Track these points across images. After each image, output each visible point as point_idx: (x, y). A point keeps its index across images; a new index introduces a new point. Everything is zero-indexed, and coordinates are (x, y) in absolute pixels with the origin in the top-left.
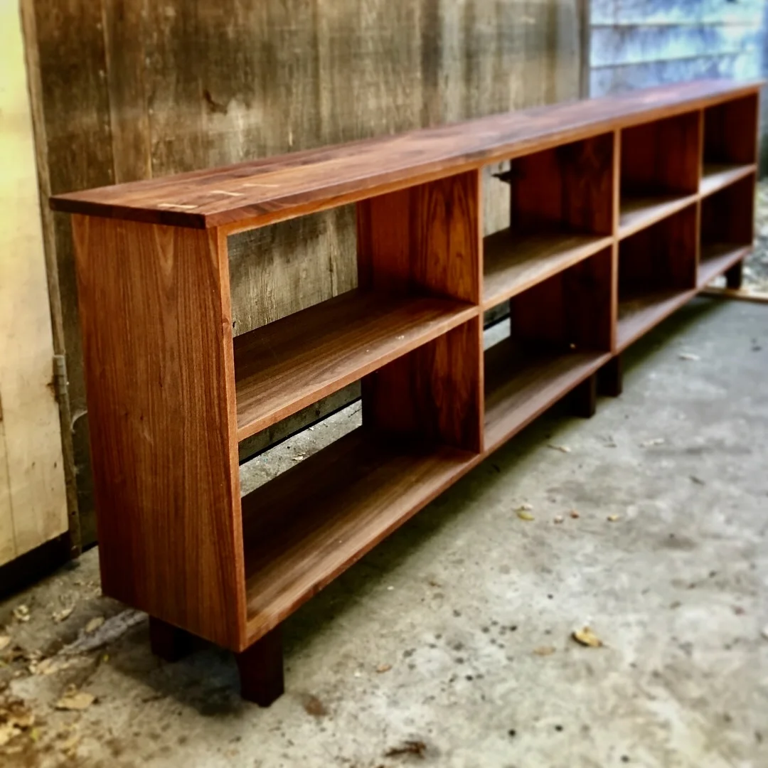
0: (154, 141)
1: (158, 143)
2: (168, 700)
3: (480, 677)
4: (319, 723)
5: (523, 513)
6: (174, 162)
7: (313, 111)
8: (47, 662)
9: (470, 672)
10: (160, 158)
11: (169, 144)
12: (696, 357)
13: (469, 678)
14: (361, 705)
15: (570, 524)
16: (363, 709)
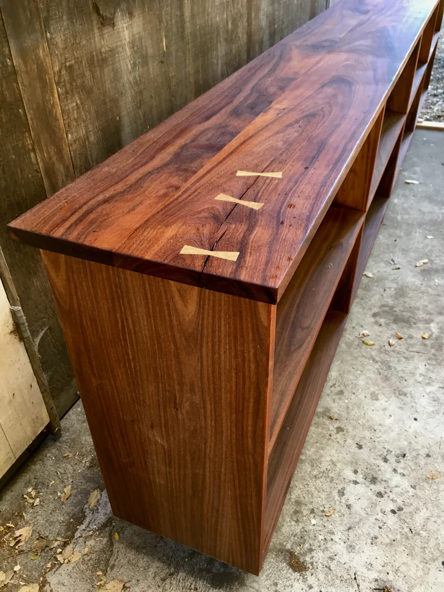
0: (57, 69)
1: (60, 71)
2: (181, 575)
3: (400, 509)
4: (305, 580)
5: (365, 339)
6: (77, 87)
7: (178, 13)
8: (69, 548)
9: (392, 506)
10: (65, 86)
11: (70, 69)
12: (416, 182)
13: (393, 512)
14: (328, 554)
15: (400, 346)
16: (331, 559)
